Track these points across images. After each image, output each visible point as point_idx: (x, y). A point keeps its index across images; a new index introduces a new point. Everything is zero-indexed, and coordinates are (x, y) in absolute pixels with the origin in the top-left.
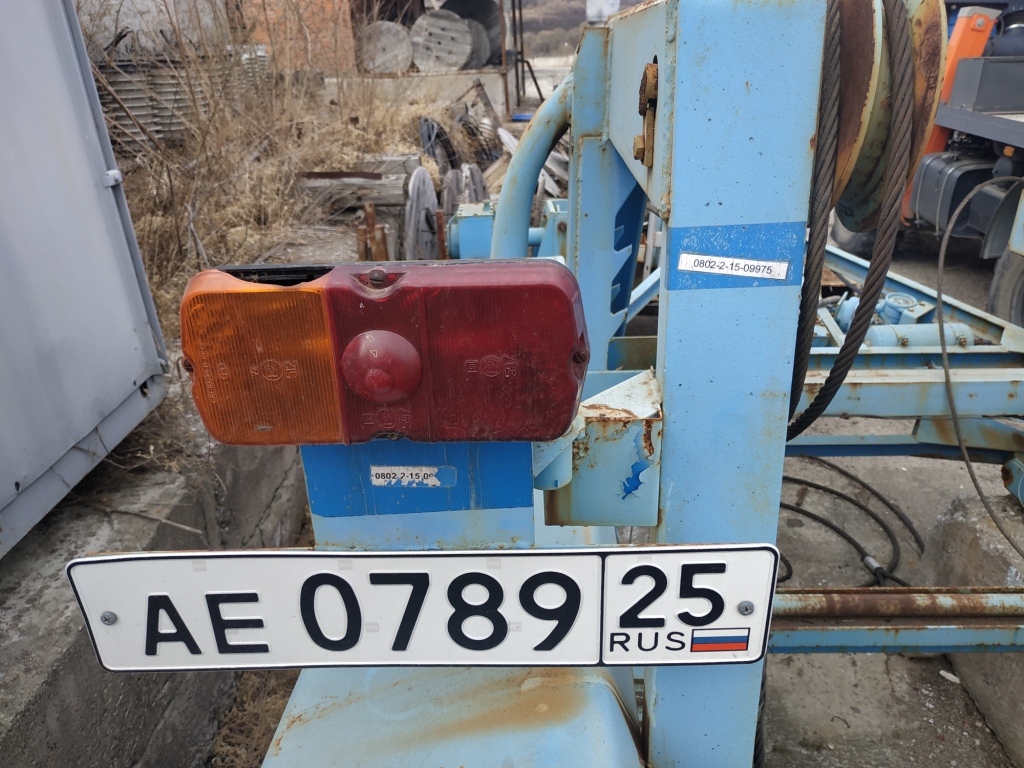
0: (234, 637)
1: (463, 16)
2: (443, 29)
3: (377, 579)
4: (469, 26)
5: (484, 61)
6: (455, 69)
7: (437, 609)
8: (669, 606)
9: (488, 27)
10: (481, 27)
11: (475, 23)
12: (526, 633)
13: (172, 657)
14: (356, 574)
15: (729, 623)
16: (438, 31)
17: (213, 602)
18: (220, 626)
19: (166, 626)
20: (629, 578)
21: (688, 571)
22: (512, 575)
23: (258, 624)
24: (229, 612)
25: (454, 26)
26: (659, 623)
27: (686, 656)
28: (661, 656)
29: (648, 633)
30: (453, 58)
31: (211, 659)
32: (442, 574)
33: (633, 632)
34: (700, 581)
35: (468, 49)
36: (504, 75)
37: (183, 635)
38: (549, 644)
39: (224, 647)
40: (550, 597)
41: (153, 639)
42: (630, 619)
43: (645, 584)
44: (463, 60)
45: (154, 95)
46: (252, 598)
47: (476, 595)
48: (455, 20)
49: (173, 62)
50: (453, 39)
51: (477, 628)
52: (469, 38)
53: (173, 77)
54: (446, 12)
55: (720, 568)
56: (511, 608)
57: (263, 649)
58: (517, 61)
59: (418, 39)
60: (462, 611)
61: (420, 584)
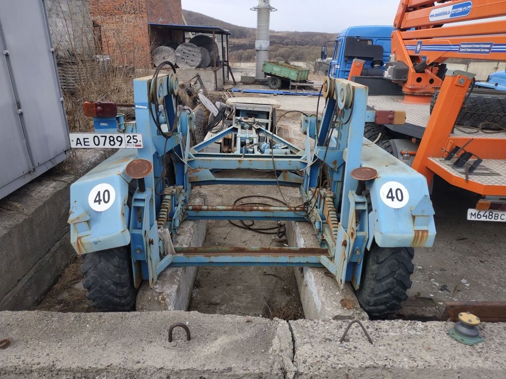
0: (86, 144)
1: (198, 46)
2: (189, 51)
3: (101, 136)
4: (201, 50)
5: (207, 65)
6: (194, 68)
7: (108, 140)
8: (132, 140)
9: (210, 51)
10: (206, 50)
11: (204, 49)
12: (118, 143)
13: (79, 146)
14: (99, 135)
15: (138, 143)
16: (187, 52)
17: (84, 139)
18: (85, 142)
19: (79, 142)
20: (127, 137)
21: (133, 136)
22: (115, 136)
23: (88, 142)
24: (86, 140)
25: (194, 50)
26: (131, 143)
27: (135, 147)
28: (132, 147)
29: (130, 144)
30: (193, 63)
31: (83, 146)
32: (108, 136)
33: (129, 144)
34: (135, 137)
35: (200, 60)
36: (215, 72)
37: (80, 143)
38: (120, 145)
39: (85, 145)
40: (119, 139)
41: (77, 143)
42: (128, 142)
43: (129, 138)
44: (198, 64)
45: (65, 75)
46: (88, 139)
47: (112, 139)
48: (194, 47)
49: (72, 63)
50: (193, 55)
51: (112, 143)
52: (200, 55)
53: (72, 68)
54: (191, 44)
55: (136, 136)
56: (115, 140)
57: (89, 145)
58: (224, 65)
59: (178, 54)
60: (110, 141)
61: (106, 137)
